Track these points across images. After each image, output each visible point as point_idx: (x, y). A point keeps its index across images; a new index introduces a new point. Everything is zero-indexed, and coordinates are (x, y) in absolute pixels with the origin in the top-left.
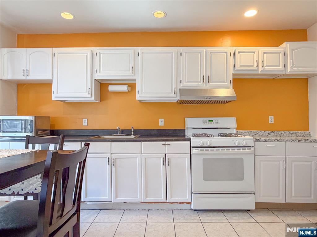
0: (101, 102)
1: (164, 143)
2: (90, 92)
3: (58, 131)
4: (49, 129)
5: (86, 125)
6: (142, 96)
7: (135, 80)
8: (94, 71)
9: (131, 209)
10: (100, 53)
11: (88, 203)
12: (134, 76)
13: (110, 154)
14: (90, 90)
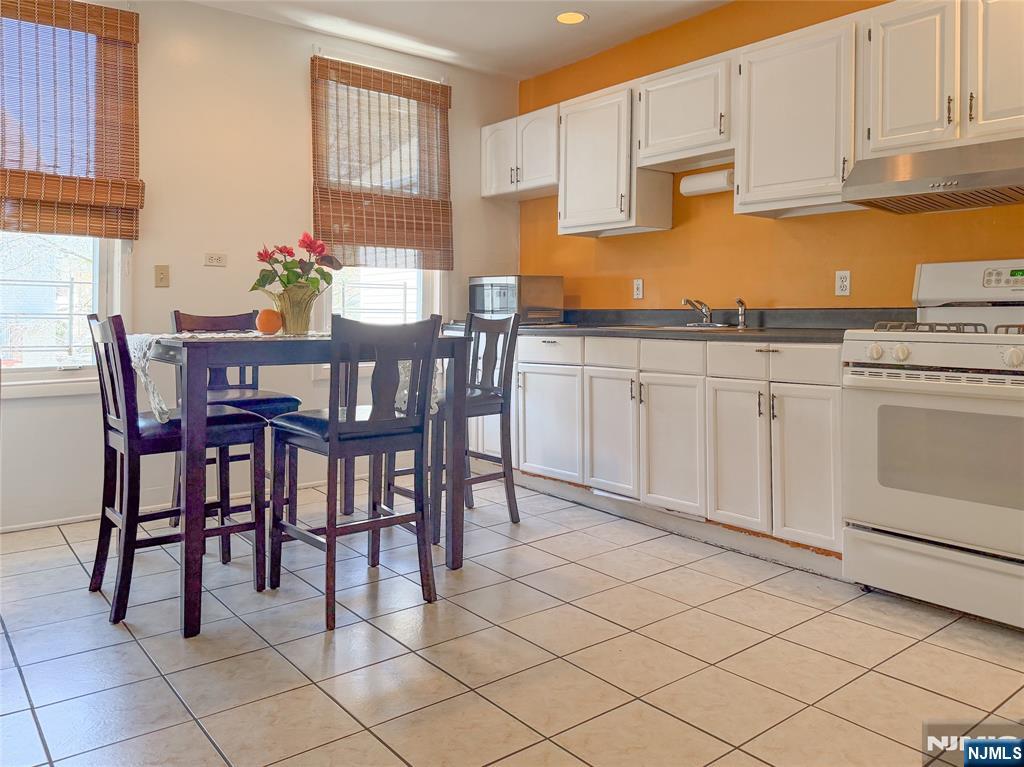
0: (673, 228)
1: (763, 345)
2: (625, 207)
3: (584, 312)
4: (561, 306)
5: (641, 297)
6: (748, 200)
7: (731, 152)
8: (636, 144)
9: (689, 534)
10: (648, 92)
11: (596, 492)
12: (729, 139)
13: (635, 371)
14: (625, 201)
